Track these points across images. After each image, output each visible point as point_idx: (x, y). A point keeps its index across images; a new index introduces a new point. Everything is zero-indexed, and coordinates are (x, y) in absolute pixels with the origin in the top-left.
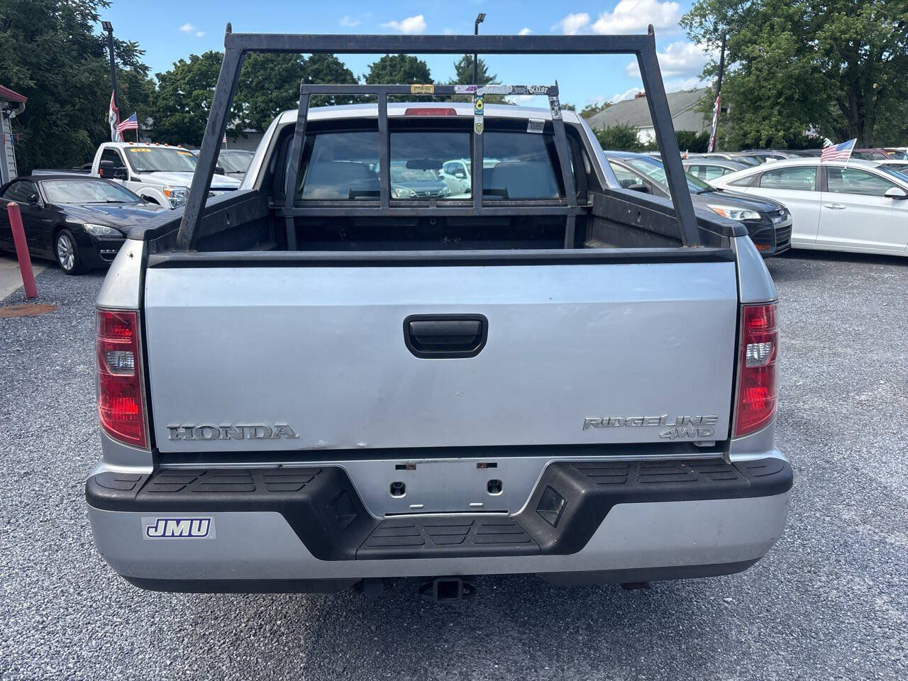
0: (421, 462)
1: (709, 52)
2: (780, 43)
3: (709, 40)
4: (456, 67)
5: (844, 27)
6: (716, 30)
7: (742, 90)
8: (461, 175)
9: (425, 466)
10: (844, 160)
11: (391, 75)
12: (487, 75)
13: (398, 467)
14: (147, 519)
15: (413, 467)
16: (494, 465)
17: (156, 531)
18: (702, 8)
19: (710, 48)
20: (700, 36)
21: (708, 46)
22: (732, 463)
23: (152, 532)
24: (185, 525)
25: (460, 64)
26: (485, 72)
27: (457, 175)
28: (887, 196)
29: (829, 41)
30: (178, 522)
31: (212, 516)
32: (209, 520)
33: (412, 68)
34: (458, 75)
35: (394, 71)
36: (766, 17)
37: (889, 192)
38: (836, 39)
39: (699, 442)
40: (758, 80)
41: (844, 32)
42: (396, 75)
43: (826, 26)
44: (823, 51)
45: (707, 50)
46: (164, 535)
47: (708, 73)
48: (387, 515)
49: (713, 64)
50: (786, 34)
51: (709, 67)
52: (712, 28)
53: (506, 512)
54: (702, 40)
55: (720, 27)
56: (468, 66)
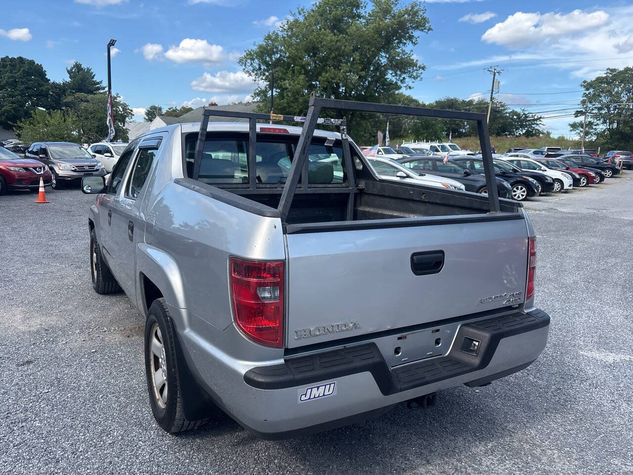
0: (408, 334)
1: (256, 82)
2: (299, 82)
3: (256, 74)
4: (68, 71)
5: (333, 76)
6: (260, 69)
7: (280, 107)
8: (109, 155)
9: (410, 335)
10: (373, 156)
11: (11, 72)
12: (94, 79)
13: (399, 338)
14: (301, 389)
15: (405, 337)
16: (438, 331)
17: (305, 396)
18: (250, 54)
19: (257, 79)
20: (251, 72)
21: (255, 78)
22: (527, 313)
23: (303, 398)
24: (322, 389)
25: (72, 69)
26: (93, 78)
27: (105, 154)
28: (398, 176)
29: (326, 83)
30: (318, 388)
31: (335, 380)
32: (335, 383)
33: (31, 69)
34: (71, 77)
35: (14, 69)
36: (289, 65)
37: (399, 174)
38: (329, 82)
39: (514, 305)
40: (288, 103)
41: (333, 79)
42: (16, 73)
43: (323, 74)
44: (322, 89)
45: (255, 81)
46: (309, 399)
47: (258, 95)
48: (392, 367)
49: (260, 90)
50: (302, 77)
51: (257, 91)
52: (257, 67)
53: (441, 355)
54: (252, 74)
55: (263, 67)
56: (78, 72)
